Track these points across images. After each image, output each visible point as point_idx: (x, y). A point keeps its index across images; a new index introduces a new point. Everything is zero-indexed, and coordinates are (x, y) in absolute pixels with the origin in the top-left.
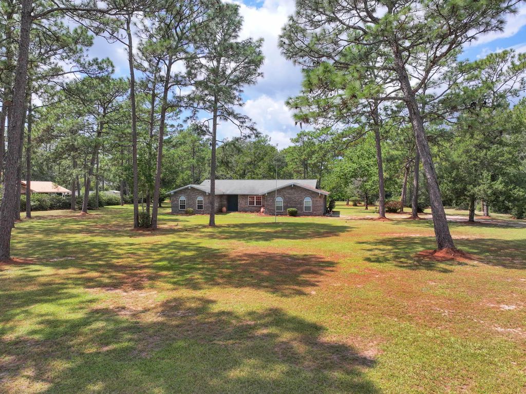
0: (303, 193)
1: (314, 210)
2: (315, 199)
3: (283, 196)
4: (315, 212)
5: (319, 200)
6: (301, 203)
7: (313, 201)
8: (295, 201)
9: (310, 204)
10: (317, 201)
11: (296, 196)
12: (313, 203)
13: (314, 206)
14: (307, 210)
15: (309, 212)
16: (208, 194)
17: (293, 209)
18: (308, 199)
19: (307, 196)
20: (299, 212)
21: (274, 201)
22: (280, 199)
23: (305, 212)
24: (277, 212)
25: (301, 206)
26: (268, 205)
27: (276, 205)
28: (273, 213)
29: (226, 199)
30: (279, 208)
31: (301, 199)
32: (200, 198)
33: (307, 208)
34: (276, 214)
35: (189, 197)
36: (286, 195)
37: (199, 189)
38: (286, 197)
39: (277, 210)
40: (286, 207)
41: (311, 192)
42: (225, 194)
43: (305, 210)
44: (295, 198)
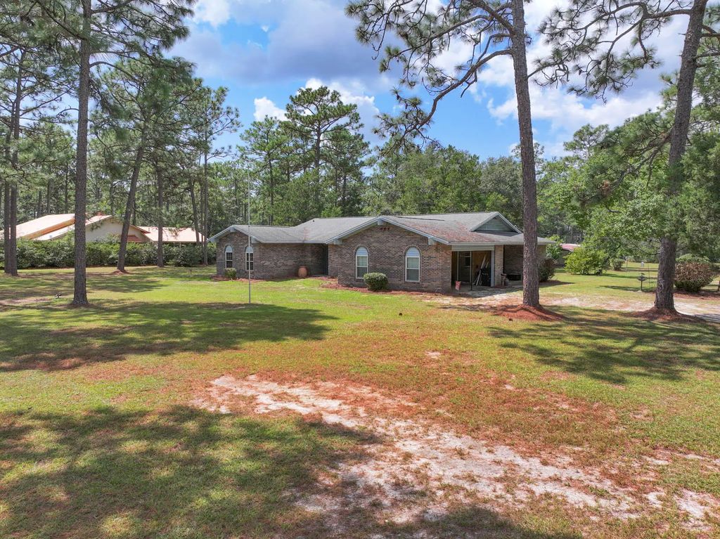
0: (404, 240)
1: (424, 280)
2: (426, 254)
3: (368, 246)
4: (425, 284)
5: (434, 254)
6: (400, 261)
7: (422, 257)
8: (389, 258)
9: (417, 266)
10: (430, 257)
11: (390, 245)
12: (422, 263)
13: (423, 270)
14: (410, 279)
15: (415, 283)
16: (255, 242)
17: (377, 274)
18: (413, 254)
19: (412, 247)
20: (395, 281)
21: (353, 256)
22: (362, 253)
23: (407, 282)
24: (358, 281)
25: (400, 268)
26: (342, 264)
27: (357, 266)
28: (352, 282)
29: (313, 253)
30: (361, 271)
31: (400, 254)
32: (250, 250)
33: (412, 273)
34: (357, 283)
35: (236, 247)
36: (374, 244)
37: (244, 233)
38: (373, 248)
39: (358, 276)
40: (373, 269)
41: (418, 236)
42: (306, 242)
43: (408, 279)
44: (389, 251)
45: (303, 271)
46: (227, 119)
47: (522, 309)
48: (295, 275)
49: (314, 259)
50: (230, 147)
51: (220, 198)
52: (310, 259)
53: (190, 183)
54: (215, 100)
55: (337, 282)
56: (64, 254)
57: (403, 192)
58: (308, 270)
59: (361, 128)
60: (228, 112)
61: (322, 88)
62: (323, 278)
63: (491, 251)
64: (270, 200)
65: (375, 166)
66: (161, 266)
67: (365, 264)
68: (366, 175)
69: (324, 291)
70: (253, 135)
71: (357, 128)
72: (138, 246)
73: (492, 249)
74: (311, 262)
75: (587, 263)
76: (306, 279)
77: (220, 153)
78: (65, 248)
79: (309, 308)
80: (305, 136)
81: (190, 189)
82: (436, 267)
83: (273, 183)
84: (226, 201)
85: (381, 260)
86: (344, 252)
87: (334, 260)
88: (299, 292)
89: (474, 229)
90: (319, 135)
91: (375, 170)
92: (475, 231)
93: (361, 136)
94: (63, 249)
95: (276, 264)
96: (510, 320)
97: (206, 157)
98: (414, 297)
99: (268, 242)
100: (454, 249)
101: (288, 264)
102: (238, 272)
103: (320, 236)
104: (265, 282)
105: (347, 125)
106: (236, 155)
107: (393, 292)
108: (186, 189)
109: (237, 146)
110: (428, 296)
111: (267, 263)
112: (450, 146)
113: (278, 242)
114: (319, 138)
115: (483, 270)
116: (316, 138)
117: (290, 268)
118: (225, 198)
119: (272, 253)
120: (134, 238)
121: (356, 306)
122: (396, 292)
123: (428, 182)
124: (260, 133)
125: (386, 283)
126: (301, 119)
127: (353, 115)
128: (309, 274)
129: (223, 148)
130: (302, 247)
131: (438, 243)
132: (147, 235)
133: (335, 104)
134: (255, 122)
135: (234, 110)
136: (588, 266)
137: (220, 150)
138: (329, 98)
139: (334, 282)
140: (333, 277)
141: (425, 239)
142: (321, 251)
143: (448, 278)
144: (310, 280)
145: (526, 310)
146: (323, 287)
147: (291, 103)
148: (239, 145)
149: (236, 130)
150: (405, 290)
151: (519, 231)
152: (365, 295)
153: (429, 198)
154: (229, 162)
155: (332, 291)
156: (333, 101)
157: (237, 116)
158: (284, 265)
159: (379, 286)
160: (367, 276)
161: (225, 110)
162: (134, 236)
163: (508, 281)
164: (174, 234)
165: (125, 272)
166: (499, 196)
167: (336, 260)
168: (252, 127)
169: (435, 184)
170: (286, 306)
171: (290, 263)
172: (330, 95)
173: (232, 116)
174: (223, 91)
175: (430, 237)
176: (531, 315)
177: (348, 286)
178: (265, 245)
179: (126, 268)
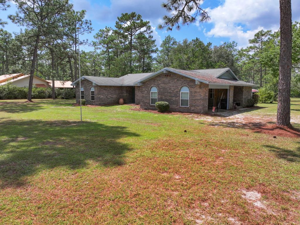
0: (179, 82)
1: (191, 106)
2: (193, 90)
3: (158, 86)
4: (192, 108)
5: (198, 90)
6: (177, 95)
7: (191, 92)
8: (170, 93)
9: (187, 97)
10: (195, 92)
11: (171, 85)
12: (191, 95)
13: (191, 100)
14: (183, 105)
15: (186, 108)
16: (95, 85)
17: (163, 102)
18: (185, 90)
19: (184, 86)
20: (174, 106)
21: (149, 93)
22: (154, 90)
23: (180, 107)
24: (151, 106)
25: (177, 99)
26: (143, 97)
27: (151, 98)
28: (148, 107)
29: (127, 91)
30: (154, 101)
31: (177, 90)
32: (93, 89)
33: (184, 102)
34: (151, 108)
35: (85, 88)
36: (161, 85)
37: (89, 80)
38: (160, 87)
39: (152, 103)
40: (161, 99)
41: (188, 80)
42: (123, 85)
43: (181, 105)
44: (170, 89)
45: (121, 101)
46: (86, 26)
47: (277, 128)
48: (117, 103)
49: (128, 94)
50: (87, 40)
51: (87, 68)
52: (125, 95)
53: (69, 59)
54: (80, 16)
55: (140, 107)
56: (5, 93)
57: (172, 63)
58: (124, 100)
59: (151, 33)
60: (86, 23)
61: (133, 13)
62: (133, 105)
63: (227, 89)
64: (108, 68)
65: (158, 53)
66: (54, 99)
67: (156, 96)
68: (153, 57)
69: (132, 112)
70: (100, 36)
71: (149, 33)
72: (44, 89)
73: (228, 88)
74: (126, 96)
75: (266, 97)
76: (123, 105)
77: (82, 43)
78: (6, 90)
79: (120, 125)
80: (125, 37)
81: (69, 62)
82: (199, 98)
83: (110, 60)
84: (90, 70)
85: (165, 94)
86: (144, 89)
87: (138, 95)
88: (117, 113)
89: (218, 77)
90: (131, 37)
91: (158, 54)
92: (218, 78)
93: (151, 37)
94: (4, 90)
95: (107, 97)
96: (275, 137)
97: (76, 45)
98: (187, 116)
99: (102, 85)
100: (210, 87)
101: (114, 97)
102: (87, 101)
103: (131, 82)
104: (100, 107)
105: (145, 31)
106: (90, 44)
107: (173, 113)
108: (67, 62)
109: (92, 41)
110: (196, 116)
111: (102, 97)
112: (197, 38)
113: (107, 85)
114: (131, 38)
115: (222, 100)
116: (130, 38)
117: (115, 99)
118: (89, 68)
119: (104, 91)
120: (43, 85)
121: (152, 123)
122: (174, 113)
123: (186, 57)
124: (104, 35)
125: (168, 108)
126: (123, 28)
127: (148, 26)
128: (125, 103)
129: (84, 41)
130: (121, 88)
131: (201, 83)
132: (50, 84)
133: (139, 21)
134: (101, 30)
135: (89, 21)
136: (266, 99)
137: (82, 42)
138: (136, 18)
139: (138, 107)
140: (137, 104)
141: (193, 81)
142: (131, 90)
143: (206, 105)
144: (125, 106)
145: (281, 128)
146: (132, 110)
147: (118, 21)
148: (94, 41)
149: (90, 32)
150: (180, 112)
151: (238, 79)
152: (156, 115)
153: (186, 64)
154: (91, 52)
155: (136, 112)
156: (138, 20)
157: (91, 24)
158: (111, 98)
159: (164, 110)
160: (158, 103)
161: (85, 21)
162: (44, 85)
163: (237, 106)
164: (63, 84)
165: (32, 102)
166: (222, 63)
167: (139, 95)
168: (99, 32)
169: (189, 58)
170: (105, 124)
171: (115, 96)
172: (137, 16)
173: (88, 25)
174: (83, 12)
175: (196, 79)
176: (289, 133)
177: (146, 109)
178: (100, 86)
179: (32, 100)
